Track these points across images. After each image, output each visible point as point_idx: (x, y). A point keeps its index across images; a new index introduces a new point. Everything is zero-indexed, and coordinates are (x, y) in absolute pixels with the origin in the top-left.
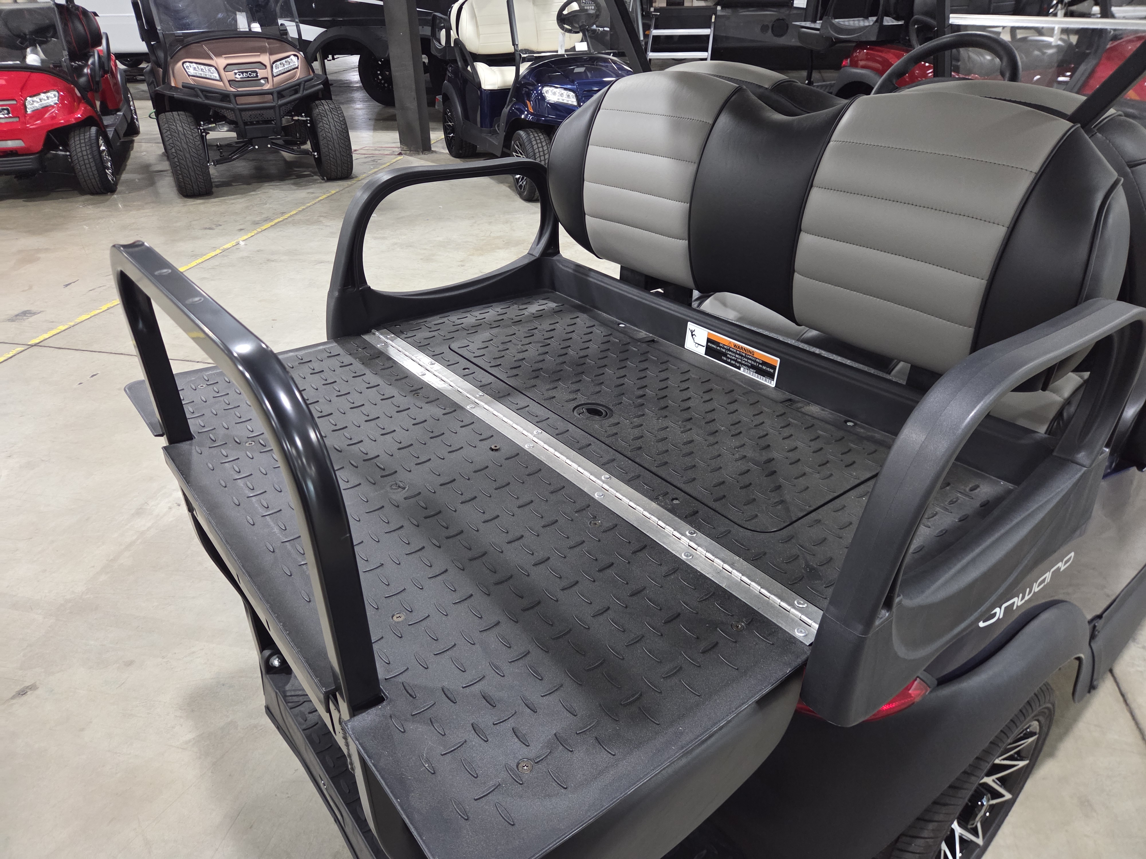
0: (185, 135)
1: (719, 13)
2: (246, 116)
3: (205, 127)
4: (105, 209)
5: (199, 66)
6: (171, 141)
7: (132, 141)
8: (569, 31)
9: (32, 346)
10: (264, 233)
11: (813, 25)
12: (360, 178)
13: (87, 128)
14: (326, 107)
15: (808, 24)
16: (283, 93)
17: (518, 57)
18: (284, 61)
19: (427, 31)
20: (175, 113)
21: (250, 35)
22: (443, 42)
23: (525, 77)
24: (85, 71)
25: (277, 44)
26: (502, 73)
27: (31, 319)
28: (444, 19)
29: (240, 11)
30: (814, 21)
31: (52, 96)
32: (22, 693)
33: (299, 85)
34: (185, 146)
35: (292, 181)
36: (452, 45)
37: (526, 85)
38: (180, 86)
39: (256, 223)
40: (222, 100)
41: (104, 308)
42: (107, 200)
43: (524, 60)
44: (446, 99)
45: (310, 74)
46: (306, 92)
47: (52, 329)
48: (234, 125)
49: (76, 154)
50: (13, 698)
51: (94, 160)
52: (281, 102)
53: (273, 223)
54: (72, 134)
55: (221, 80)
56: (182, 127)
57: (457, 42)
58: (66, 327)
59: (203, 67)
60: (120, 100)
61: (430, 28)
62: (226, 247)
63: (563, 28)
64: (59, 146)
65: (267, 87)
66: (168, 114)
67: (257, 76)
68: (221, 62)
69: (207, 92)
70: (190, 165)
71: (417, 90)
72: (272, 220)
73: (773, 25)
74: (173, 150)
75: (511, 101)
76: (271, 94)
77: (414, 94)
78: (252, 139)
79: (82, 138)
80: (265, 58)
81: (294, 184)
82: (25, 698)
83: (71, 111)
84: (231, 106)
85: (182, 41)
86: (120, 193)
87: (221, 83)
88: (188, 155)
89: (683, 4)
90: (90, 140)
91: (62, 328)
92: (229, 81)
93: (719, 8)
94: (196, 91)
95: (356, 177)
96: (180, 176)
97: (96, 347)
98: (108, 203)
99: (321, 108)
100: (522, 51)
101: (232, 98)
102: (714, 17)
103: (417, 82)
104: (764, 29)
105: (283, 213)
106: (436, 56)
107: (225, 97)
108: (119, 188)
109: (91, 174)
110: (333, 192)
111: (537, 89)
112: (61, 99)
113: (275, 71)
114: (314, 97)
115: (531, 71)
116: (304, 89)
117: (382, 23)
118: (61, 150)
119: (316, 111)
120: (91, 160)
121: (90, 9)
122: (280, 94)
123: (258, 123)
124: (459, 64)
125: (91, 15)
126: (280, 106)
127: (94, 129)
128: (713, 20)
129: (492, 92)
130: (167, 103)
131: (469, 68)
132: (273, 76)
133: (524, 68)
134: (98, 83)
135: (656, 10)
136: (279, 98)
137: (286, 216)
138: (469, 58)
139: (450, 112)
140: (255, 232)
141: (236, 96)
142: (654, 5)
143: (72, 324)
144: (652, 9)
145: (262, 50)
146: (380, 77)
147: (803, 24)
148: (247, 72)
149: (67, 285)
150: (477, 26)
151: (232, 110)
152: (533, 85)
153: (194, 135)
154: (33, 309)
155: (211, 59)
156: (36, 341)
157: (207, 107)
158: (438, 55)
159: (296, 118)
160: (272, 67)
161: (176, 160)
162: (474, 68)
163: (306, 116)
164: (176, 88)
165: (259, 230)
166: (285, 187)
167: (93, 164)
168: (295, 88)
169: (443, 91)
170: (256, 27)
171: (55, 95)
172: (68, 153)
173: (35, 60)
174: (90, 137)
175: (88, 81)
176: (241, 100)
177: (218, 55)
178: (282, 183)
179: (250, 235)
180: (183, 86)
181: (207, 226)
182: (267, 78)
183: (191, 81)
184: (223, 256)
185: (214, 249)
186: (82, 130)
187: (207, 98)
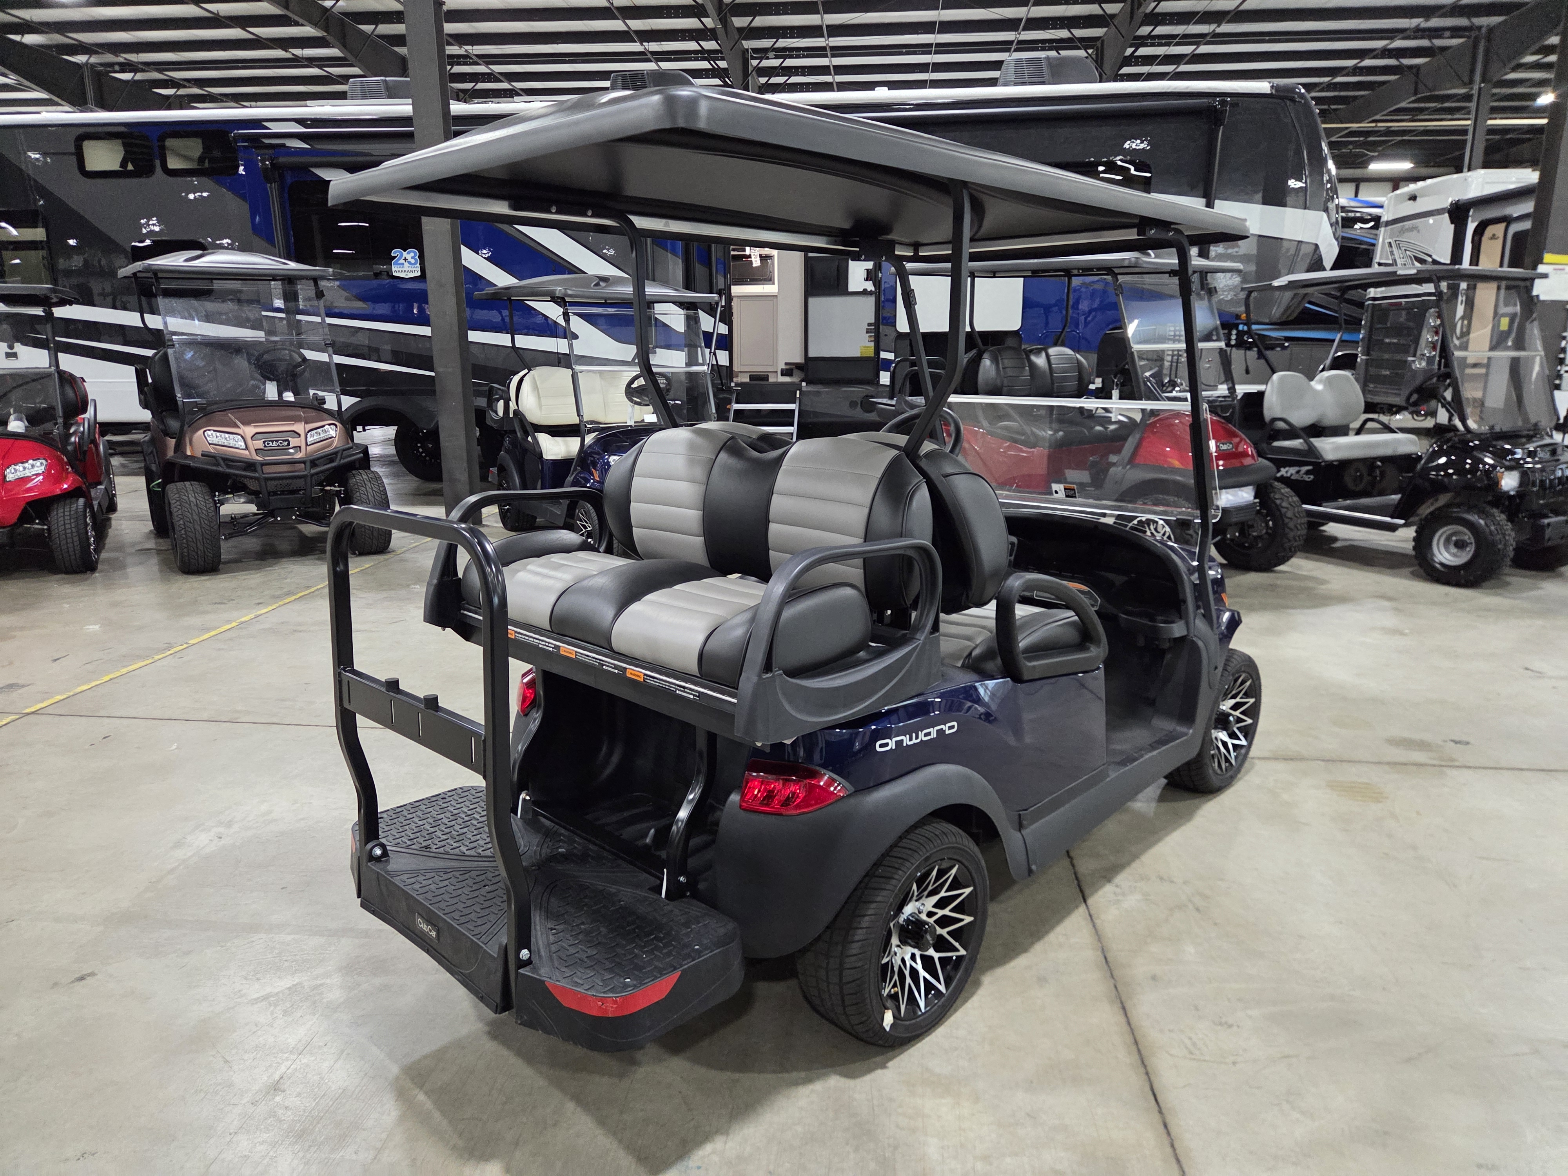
0: (197, 505)
1: (804, 389)
2: (271, 485)
3: (221, 498)
4: (85, 588)
5: (223, 434)
6: (180, 512)
7: (109, 519)
8: (637, 403)
9: (28, 714)
10: (288, 606)
11: (889, 402)
12: (399, 552)
13: (74, 500)
14: (365, 477)
15: (885, 401)
16: (317, 462)
17: (582, 427)
18: (319, 430)
19: (482, 402)
20: (187, 483)
21: (281, 404)
22: (501, 413)
23: (590, 446)
24: (73, 439)
25: (313, 414)
26: (566, 444)
27: (19, 691)
28: (502, 390)
29: (270, 380)
30: (891, 398)
31: (38, 464)
32: (82, 978)
33: (336, 453)
34: (196, 517)
35: (316, 556)
36: (511, 415)
37: (590, 454)
38: (198, 454)
39: (279, 597)
40: (245, 470)
41: (107, 678)
42: (86, 580)
43: (590, 431)
44: (502, 469)
45: (348, 443)
46: (342, 461)
47: (48, 699)
48: (254, 495)
49: (58, 528)
50: (73, 982)
51: (79, 535)
52: (313, 471)
53: (297, 596)
54: (55, 506)
55: (247, 448)
56: (195, 497)
57: (517, 413)
58: (65, 696)
59: (227, 435)
60: (101, 473)
61: (486, 400)
62: (243, 619)
63: (631, 401)
64: (35, 520)
65: (299, 456)
66: (180, 485)
67: (289, 445)
68: (249, 431)
69: (229, 461)
70: (200, 538)
71: (469, 461)
72: (295, 594)
73: (861, 402)
74: (181, 522)
75: (575, 469)
76: (304, 462)
77: (465, 464)
78: (274, 510)
79: (67, 509)
80: (299, 427)
81: (319, 559)
82: (84, 982)
83: (58, 480)
84: (257, 475)
85: (205, 409)
86: (101, 572)
87: (247, 452)
88: (198, 527)
89: (768, 380)
90: (77, 512)
91: (59, 698)
92: (256, 450)
93: (804, 384)
94: (217, 460)
95: (393, 551)
96: (185, 550)
97: (102, 713)
98: (88, 582)
99: (359, 478)
100: (587, 422)
101: (259, 468)
102: (798, 392)
103: (469, 452)
104: (853, 404)
105: (308, 587)
106: (492, 427)
107: (250, 466)
108: (100, 567)
109: (71, 550)
110: (367, 566)
111: (603, 458)
112: (49, 468)
113: (310, 440)
114: (351, 467)
115: (597, 441)
116: (341, 458)
117: (433, 392)
118: (37, 524)
119: (352, 481)
120: (75, 534)
121: (78, 374)
122: (314, 463)
123: (283, 493)
124: (519, 434)
125: (79, 381)
126: (312, 475)
127: (81, 501)
128: (798, 396)
129: (555, 462)
130: (176, 472)
131: (530, 439)
132: (307, 445)
133: (589, 439)
134: (85, 452)
135: (737, 385)
136: (312, 467)
137: (313, 590)
138: (530, 429)
139: (507, 482)
140: (277, 605)
141: (263, 464)
142: (735, 379)
143: (71, 694)
144: (733, 384)
145: (297, 419)
146: (421, 450)
147: (880, 400)
148: (277, 441)
149: (56, 660)
150: (539, 398)
151: (256, 479)
152: (598, 454)
153: (208, 506)
154: (20, 682)
155: (239, 427)
156: (33, 710)
157: (227, 476)
158: (494, 426)
159: (328, 488)
160: (306, 438)
161: (183, 532)
162: (535, 439)
163: (339, 486)
164: (192, 457)
165: (281, 603)
166: (307, 562)
167: (76, 539)
168: (330, 457)
169: (499, 462)
170: (289, 396)
171: (42, 464)
172: (46, 527)
173: (18, 427)
174: (77, 509)
175: (75, 450)
176: (267, 469)
177: (247, 423)
178: (303, 558)
179: (270, 608)
180: (202, 455)
181: (218, 601)
182: (300, 447)
183: (211, 449)
184: (241, 628)
185: (229, 622)
186: (68, 501)
187: (228, 466)
